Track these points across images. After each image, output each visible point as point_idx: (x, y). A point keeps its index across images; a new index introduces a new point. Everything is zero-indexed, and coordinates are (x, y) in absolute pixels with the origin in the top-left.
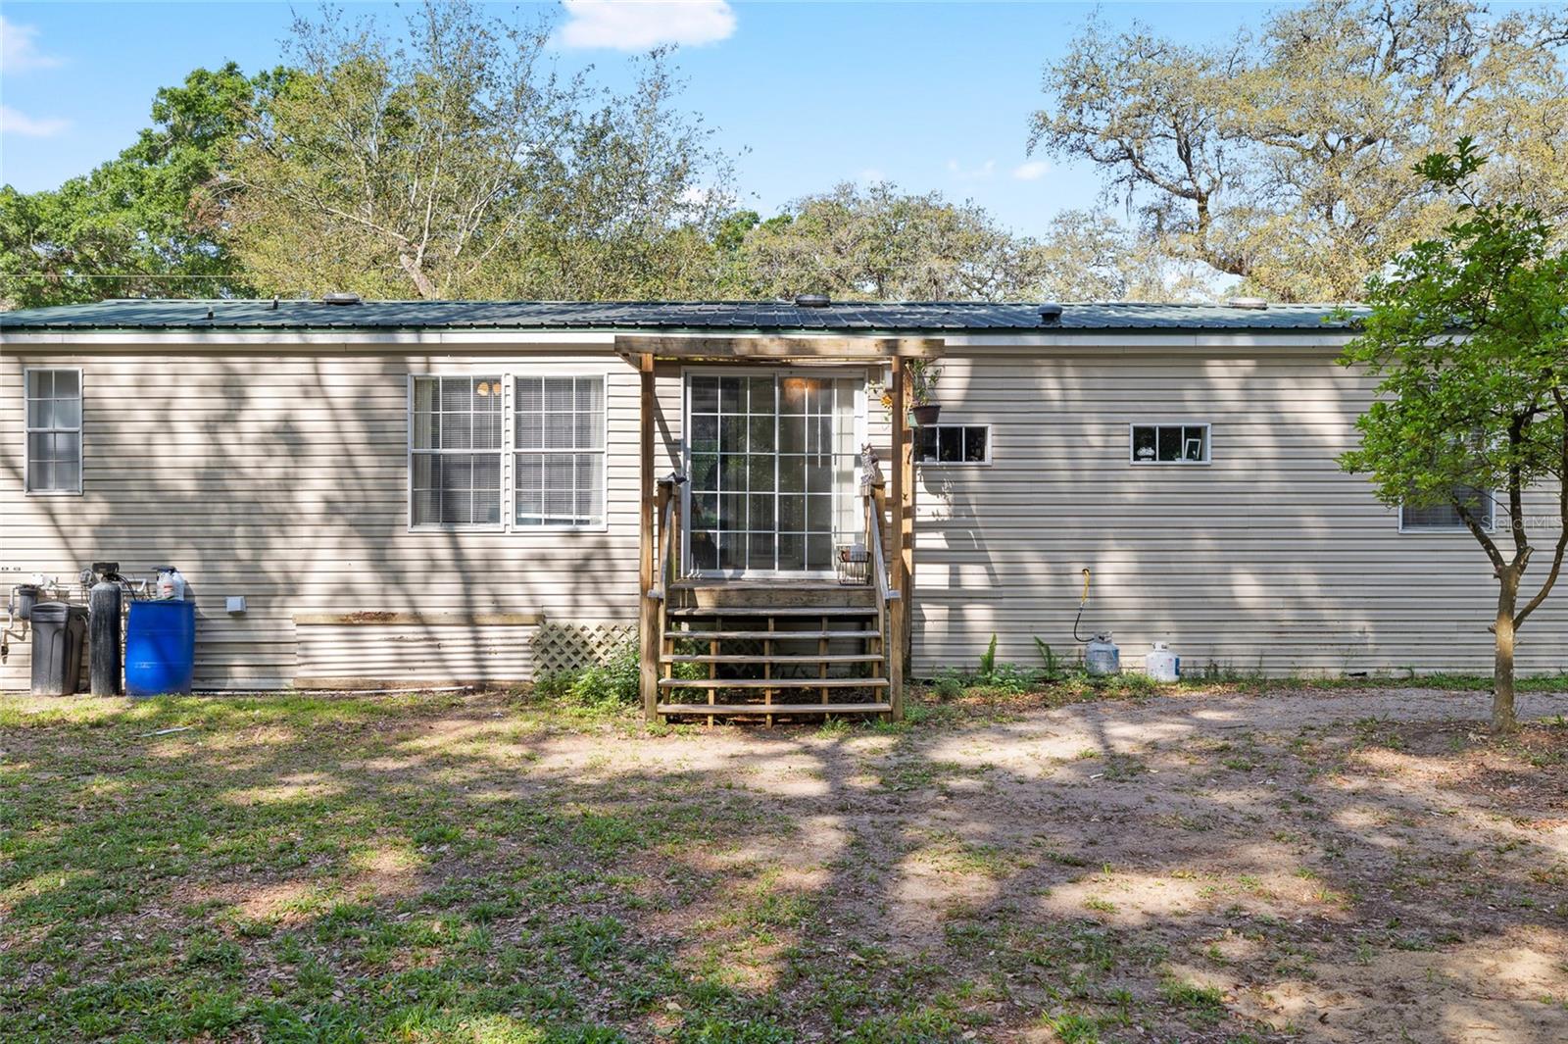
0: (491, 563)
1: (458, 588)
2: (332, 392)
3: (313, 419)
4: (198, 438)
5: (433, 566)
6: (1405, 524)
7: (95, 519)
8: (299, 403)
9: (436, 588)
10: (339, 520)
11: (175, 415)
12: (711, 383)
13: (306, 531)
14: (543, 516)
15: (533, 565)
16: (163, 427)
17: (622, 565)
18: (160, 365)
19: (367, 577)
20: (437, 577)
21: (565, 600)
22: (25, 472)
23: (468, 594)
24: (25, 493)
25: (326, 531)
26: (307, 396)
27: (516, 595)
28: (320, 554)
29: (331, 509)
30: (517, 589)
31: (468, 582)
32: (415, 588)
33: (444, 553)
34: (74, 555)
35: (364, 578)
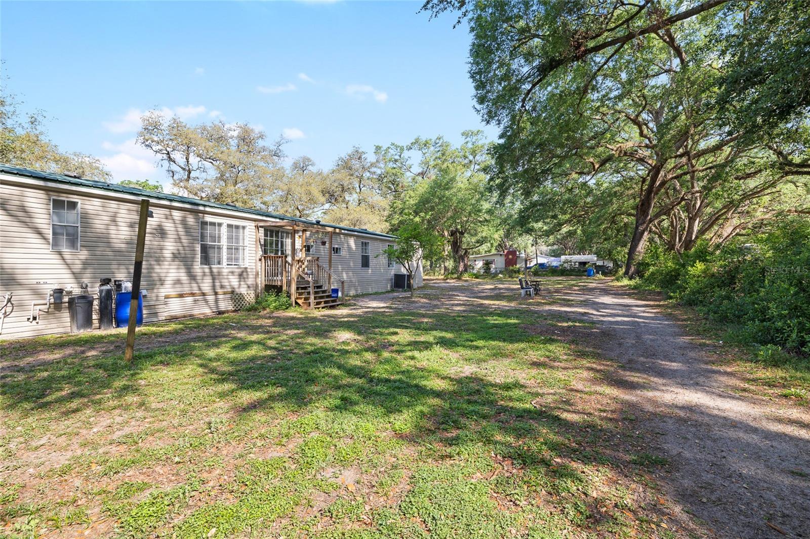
0: (219, 273)
1: (211, 281)
2: (175, 218)
3: (168, 226)
4: (127, 229)
5: (204, 274)
6: (362, 267)
7: (83, 257)
8: (164, 220)
9: (205, 281)
10: (176, 260)
11: (118, 219)
12: (268, 230)
13: (166, 263)
14: (233, 263)
15: (230, 274)
16: (113, 223)
17: (250, 273)
18: (113, 205)
19: (185, 278)
20: (205, 278)
21: (237, 283)
22: (51, 241)
23: (214, 282)
24: (51, 250)
25: (173, 263)
26: (167, 218)
27: (225, 283)
28: (171, 271)
29: (175, 256)
30: (226, 281)
31: (214, 279)
32: (199, 281)
33: (207, 270)
34: (72, 271)
35: (184, 278)
